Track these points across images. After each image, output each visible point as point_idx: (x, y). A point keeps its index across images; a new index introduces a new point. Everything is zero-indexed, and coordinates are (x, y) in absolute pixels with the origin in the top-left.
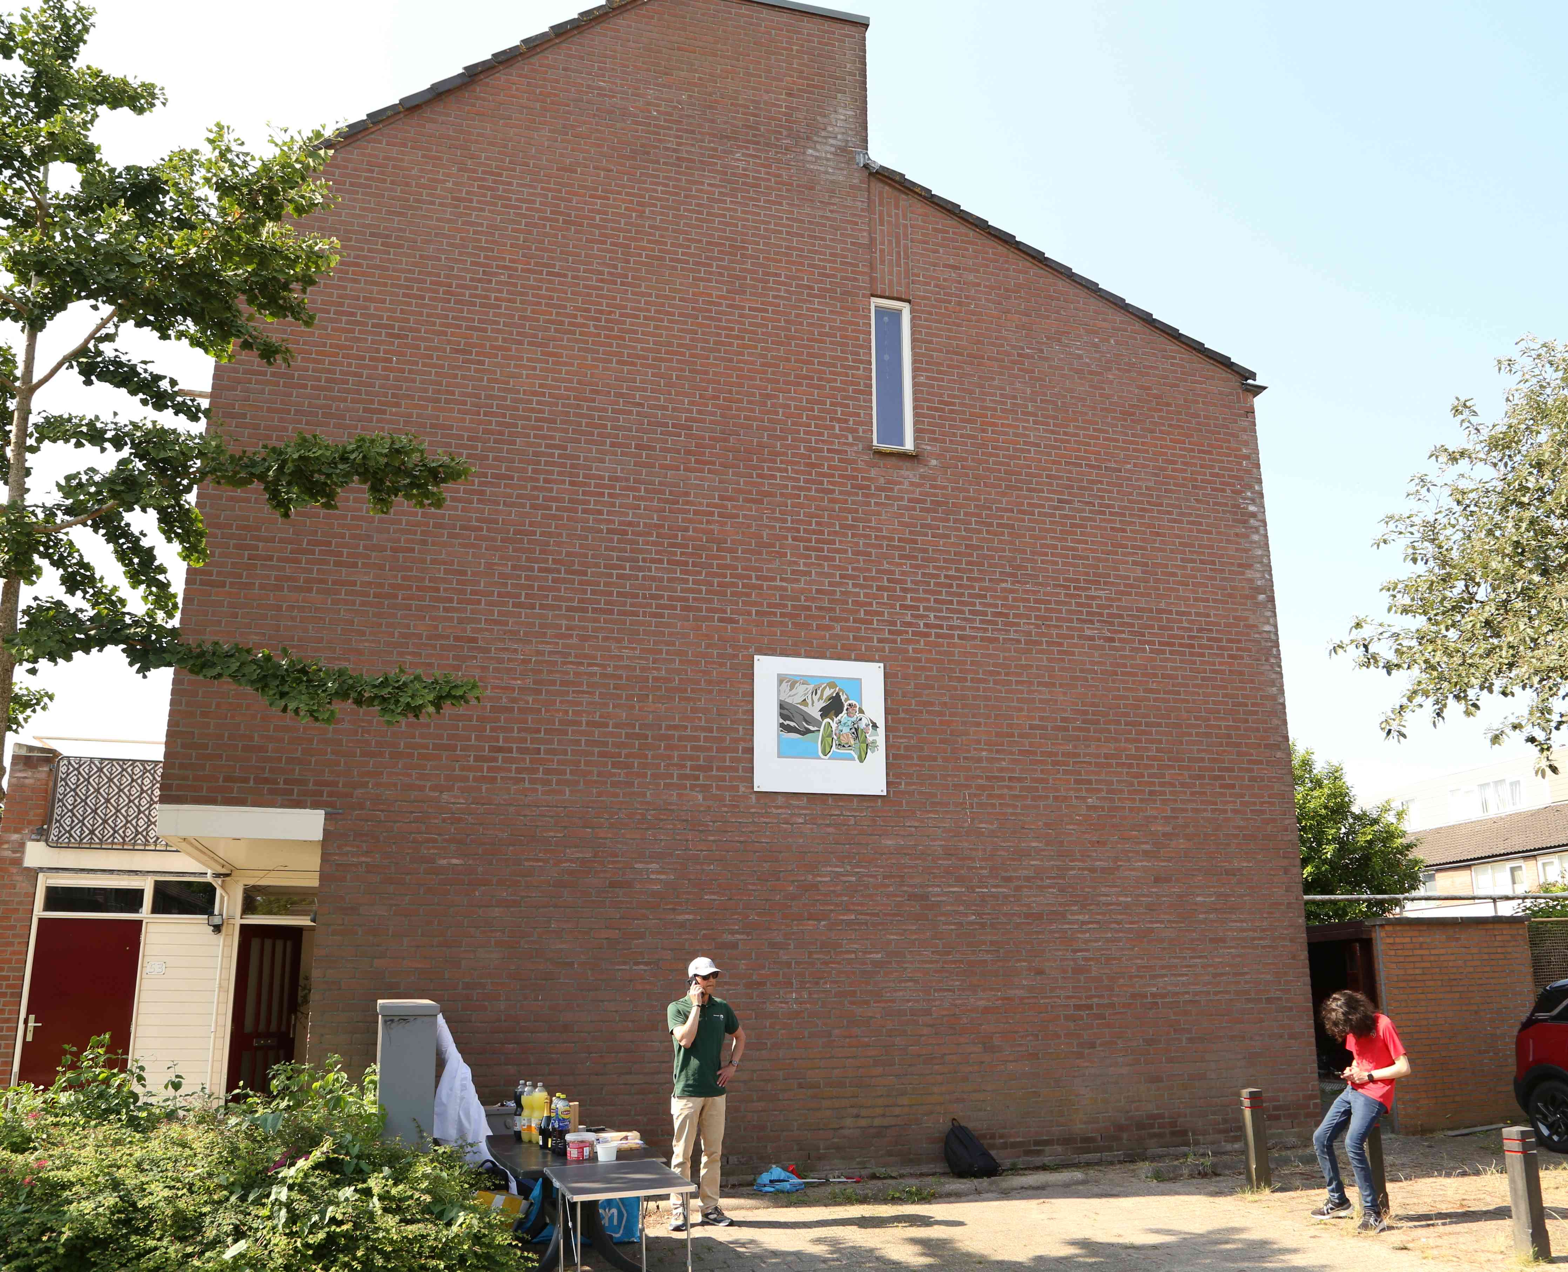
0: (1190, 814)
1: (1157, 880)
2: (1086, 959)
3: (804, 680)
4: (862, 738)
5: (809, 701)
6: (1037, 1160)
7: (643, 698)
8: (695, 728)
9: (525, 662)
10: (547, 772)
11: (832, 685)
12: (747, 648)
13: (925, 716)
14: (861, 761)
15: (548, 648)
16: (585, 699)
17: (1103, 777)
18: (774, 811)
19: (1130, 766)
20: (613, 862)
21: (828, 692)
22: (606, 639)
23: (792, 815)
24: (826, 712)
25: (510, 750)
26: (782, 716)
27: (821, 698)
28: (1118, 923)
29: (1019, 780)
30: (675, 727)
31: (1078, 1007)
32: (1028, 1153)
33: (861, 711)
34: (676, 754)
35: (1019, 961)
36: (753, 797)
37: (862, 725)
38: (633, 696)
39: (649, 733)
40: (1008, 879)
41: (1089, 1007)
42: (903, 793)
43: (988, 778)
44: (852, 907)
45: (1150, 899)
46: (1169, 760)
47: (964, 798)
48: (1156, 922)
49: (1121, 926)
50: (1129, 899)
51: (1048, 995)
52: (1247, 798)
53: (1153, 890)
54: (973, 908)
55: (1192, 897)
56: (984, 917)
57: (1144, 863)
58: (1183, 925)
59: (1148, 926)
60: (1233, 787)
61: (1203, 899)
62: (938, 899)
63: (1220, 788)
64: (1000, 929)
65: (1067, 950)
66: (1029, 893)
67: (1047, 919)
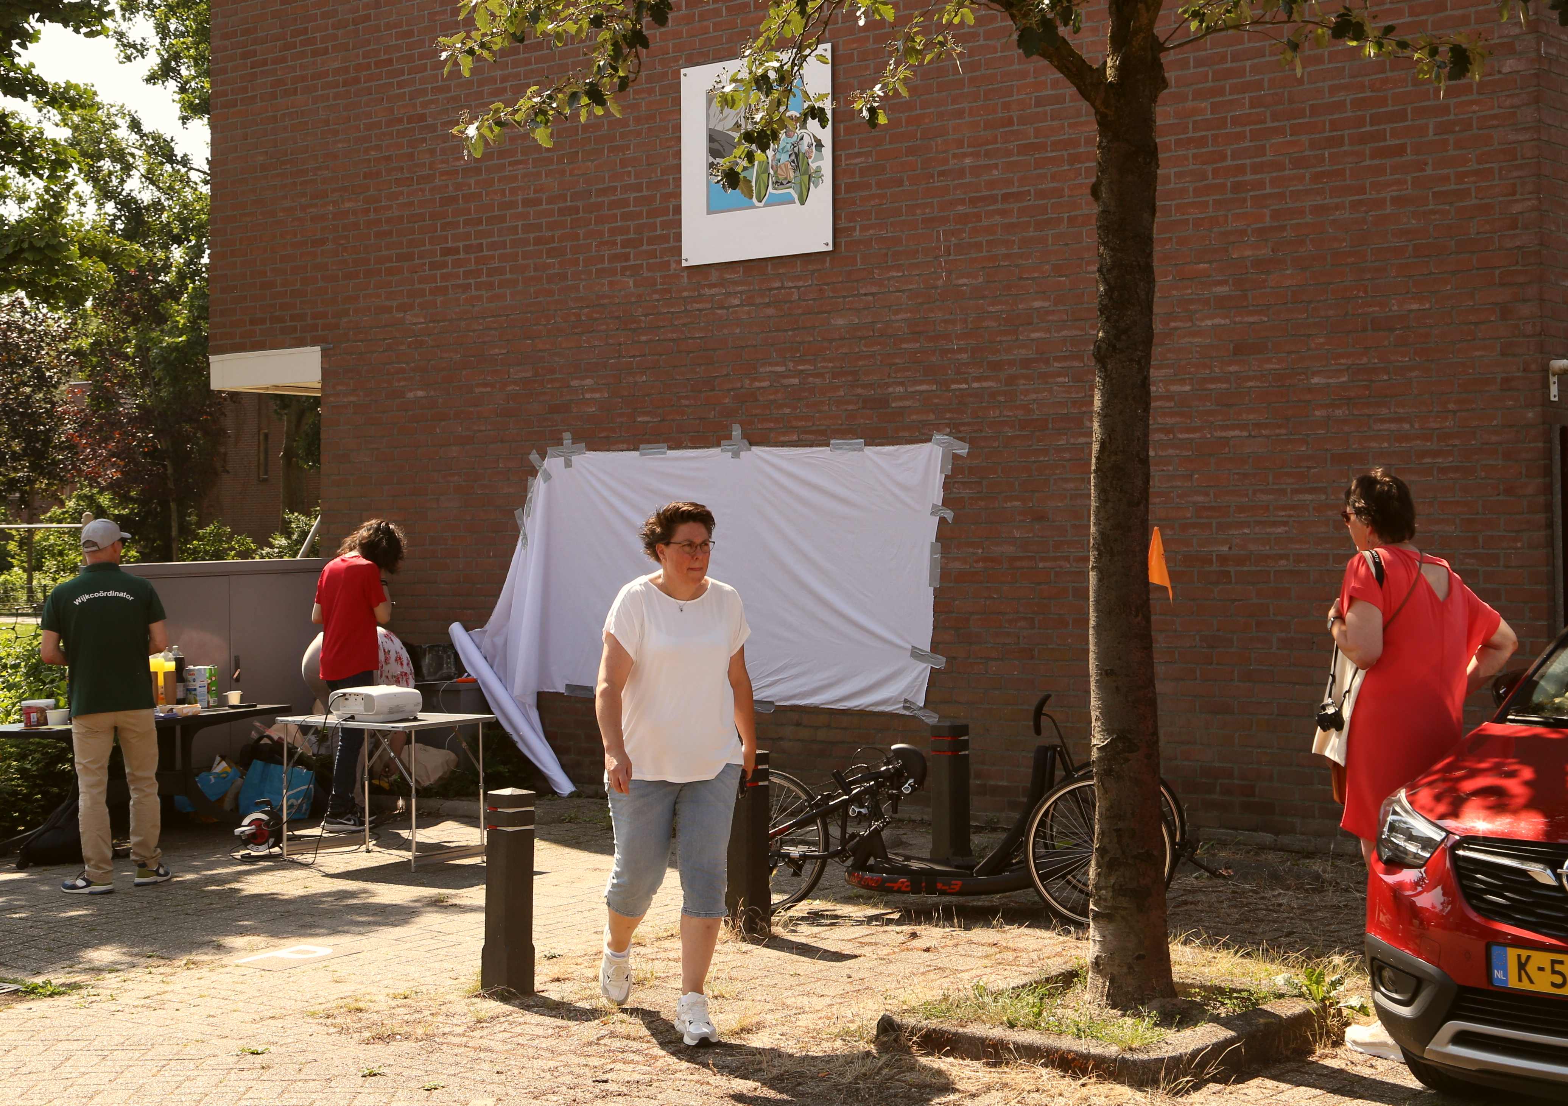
0: (1309, 219)
1: (1239, 350)
4: (803, 168)
7: (574, 157)
8: (624, 188)
10: (490, 273)
12: (675, 60)
14: (802, 203)
18: (707, 291)
19: (1201, 142)
20: (552, 380)
23: (728, 295)
25: (457, 251)
26: (713, 152)
28: (1168, 431)
29: (1017, 196)
30: (605, 191)
34: (607, 227)
35: (1010, 498)
36: (685, 274)
38: (563, 157)
39: (581, 204)
40: (996, 366)
42: (858, 243)
43: (973, 201)
44: (794, 423)
45: (1224, 386)
46: (1275, 117)
47: (938, 238)
48: (1233, 427)
49: (1171, 436)
50: (1188, 388)
51: (1052, 554)
52: (1429, 171)
53: (1232, 369)
54: (948, 415)
55: (1303, 377)
56: (962, 429)
57: (1217, 321)
58: (1283, 431)
59: (1219, 434)
60: (1401, 150)
61: (1323, 381)
62: (901, 404)
63: (1372, 157)
64: (984, 447)
65: (1082, 480)
66: (1028, 387)
67: (1053, 429)
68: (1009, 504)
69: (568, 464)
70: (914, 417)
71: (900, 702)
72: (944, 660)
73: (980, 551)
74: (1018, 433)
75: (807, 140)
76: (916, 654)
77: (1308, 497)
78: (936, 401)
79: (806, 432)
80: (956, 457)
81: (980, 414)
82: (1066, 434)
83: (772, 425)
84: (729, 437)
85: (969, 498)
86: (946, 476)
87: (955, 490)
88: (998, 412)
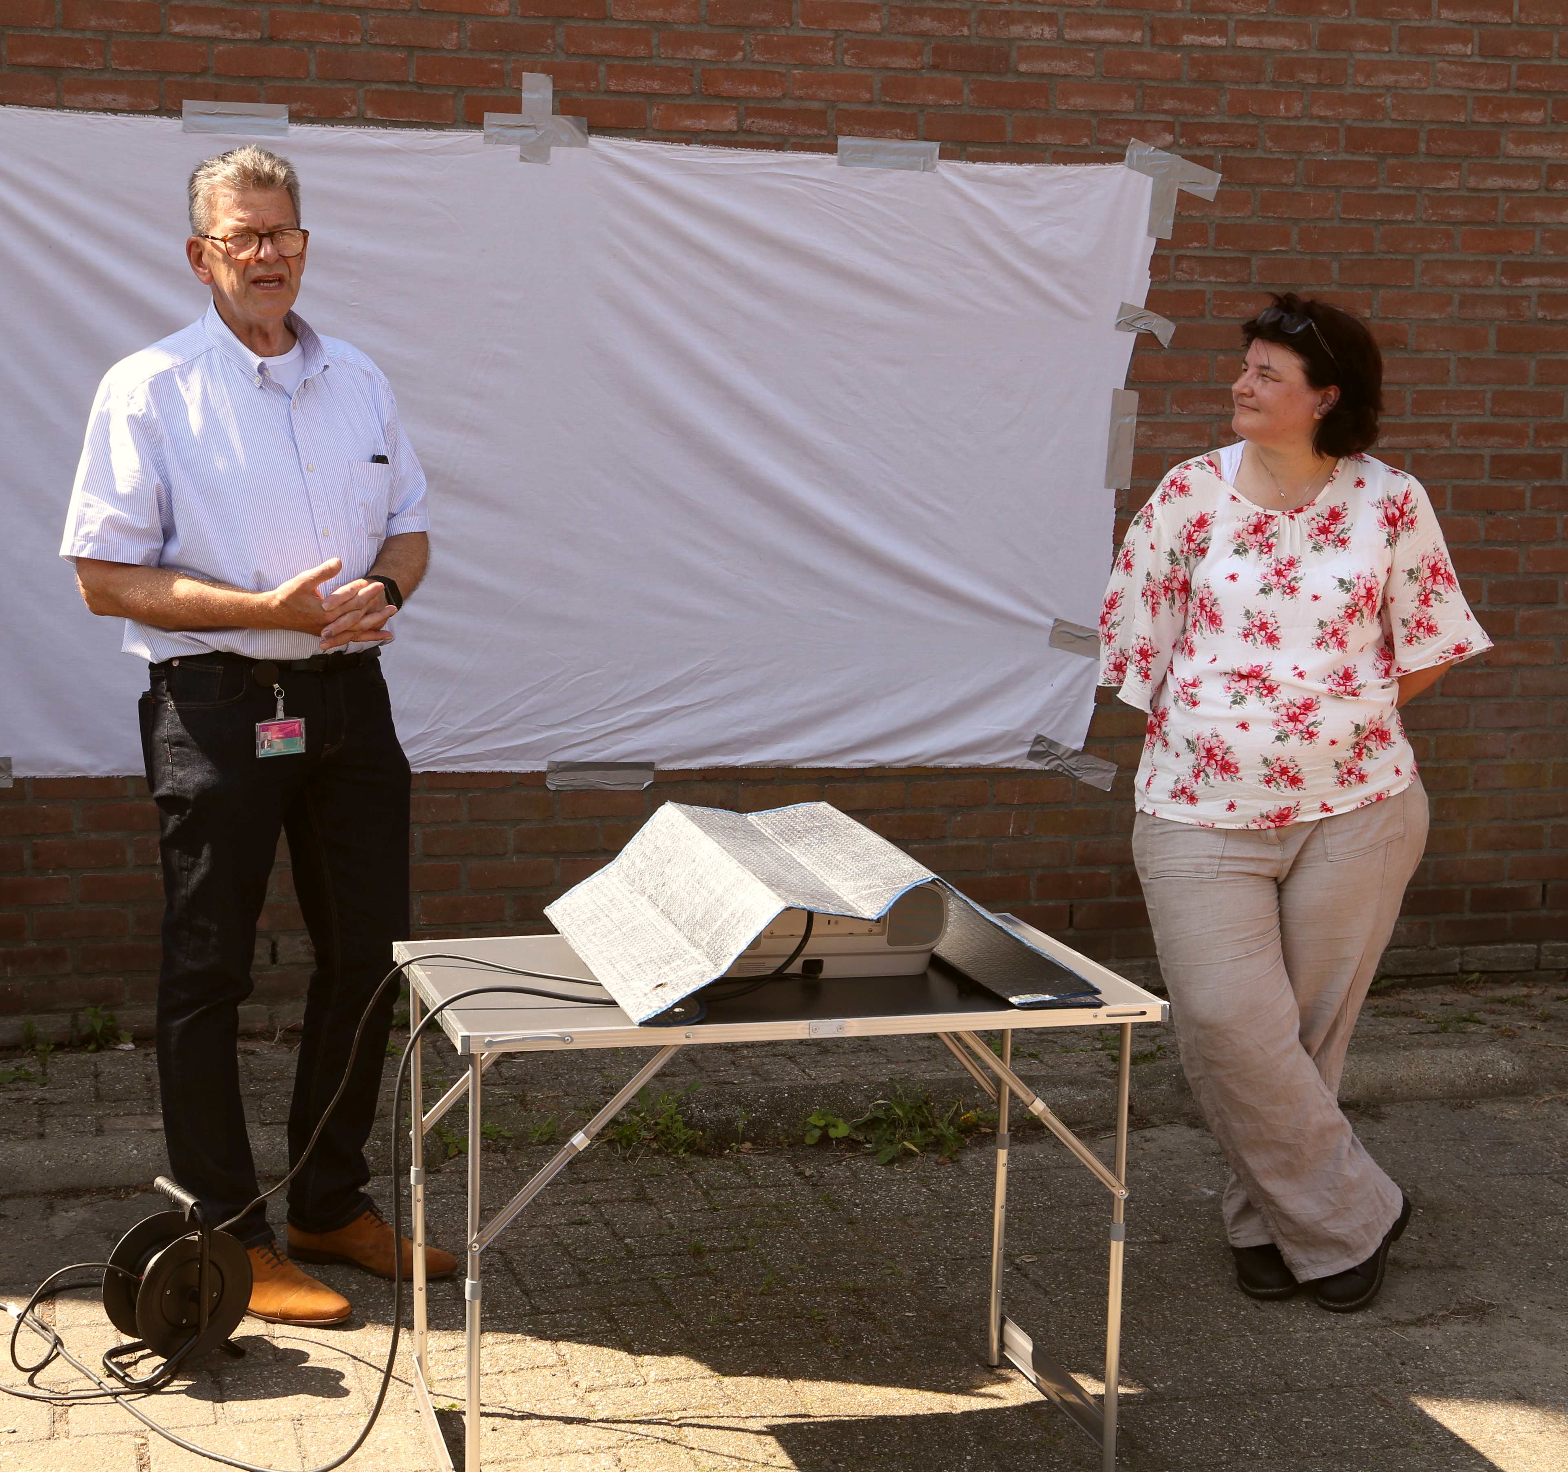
2: (1549, 299)
41: (1549, 466)
44: (726, 87)
51: (1409, 420)
54: (1169, 104)
56: (1205, 138)
62: (1044, 67)
64: (1258, 183)
65: (1490, 267)
66: (1374, 57)
67: (1429, 154)
70: (1079, 101)
71: (1023, 743)
74: (1343, 156)
76: (1068, 637)
78: (1139, 68)
79: (761, 113)
80: (1185, 200)
81: (1253, 107)
82: (1458, 167)
83: (656, 85)
84: (513, 106)
85: (1217, 294)
86: (1160, 243)
87: (1179, 275)
88: (1297, 107)
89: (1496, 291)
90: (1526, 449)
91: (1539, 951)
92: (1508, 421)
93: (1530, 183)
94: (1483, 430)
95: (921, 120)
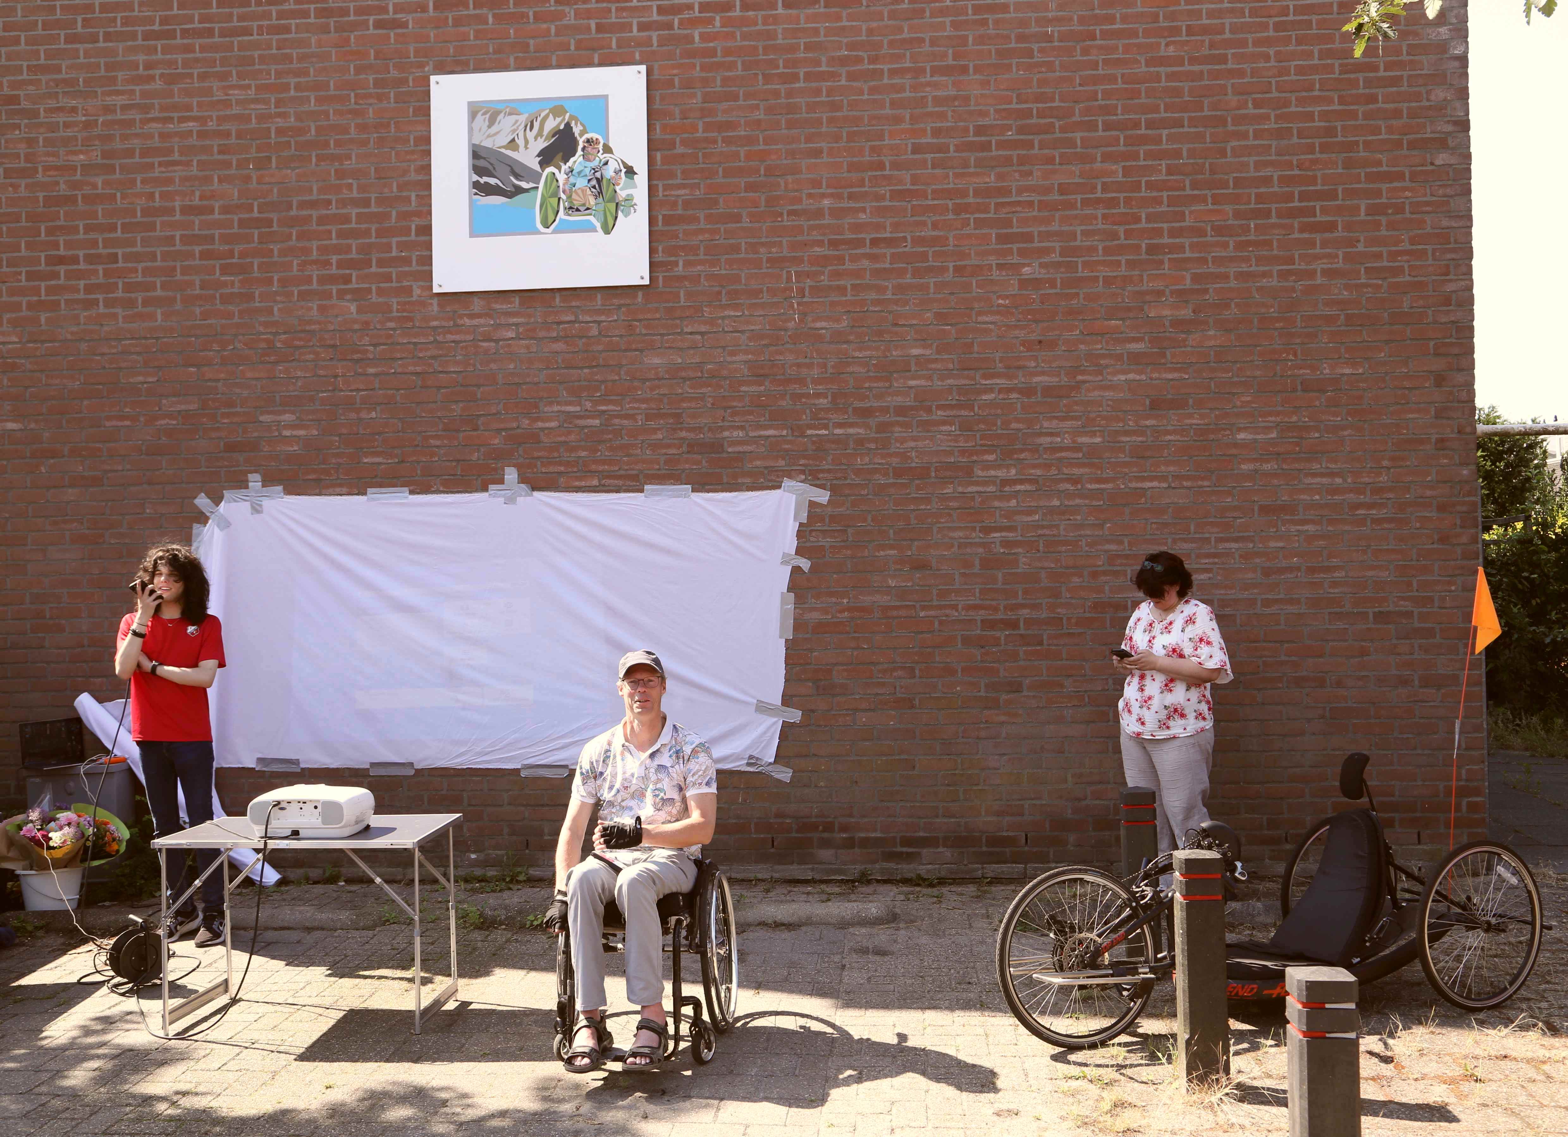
0: (1233, 284)
1: (1156, 405)
2: (1006, 543)
3: (512, 107)
4: (608, 194)
5: (520, 142)
6: (907, 869)
7: (262, 164)
8: (343, 203)
9: (87, 125)
10: (128, 288)
11: (558, 110)
12: (421, 66)
13: (721, 147)
14: (607, 230)
15: (120, 100)
16: (178, 172)
17: (1055, 227)
18: (467, 321)
19: (1112, 203)
20: (227, 415)
21: (551, 124)
22: (203, 77)
23: (498, 326)
24: (547, 157)
25: (75, 260)
26: (478, 170)
27: (540, 134)
28: (1075, 481)
29: (891, 242)
30: (313, 204)
31: (990, 624)
32: (891, 856)
33: (608, 149)
34: (315, 244)
35: (883, 547)
36: (435, 302)
37: (609, 172)
38: (247, 160)
39: (274, 216)
40: (866, 413)
41: (1013, 625)
42: (681, 279)
43: (834, 244)
44: (594, 467)
45: (1140, 439)
46: (1194, 185)
47: (789, 279)
48: (1151, 479)
49: (1079, 486)
50: (1098, 440)
51: (935, 603)
52: (1361, 247)
53: (1148, 423)
54: (802, 462)
55: (1228, 432)
56: (821, 475)
57: (1131, 376)
58: (1206, 483)
59: (1134, 485)
60: (1331, 227)
61: (1250, 437)
62: (740, 449)
63: (1301, 231)
64: (849, 495)
65: (973, 529)
66: (905, 435)
67: (936, 477)
68: (882, 553)
69: (257, 509)
70: (758, 463)
71: (742, 759)
72: (800, 713)
73: (845, 601)
74: (891, 481)
75: (613, 166)
76: (762, 708)
77: (1234, 545)
78: (786, 447)
79: (610, 478)
80: (812, 504)
81: (844, 461)
82: (952, 483)
83: (562, 469)
84: (501, 481)
85: (831, 547)
86: (801, 524)
87: (812, 539)
88: (867, 459)
89: (977, 540)
90: (1000, 616)
91: (1025, 868)
92: (988, 602)
93: (991, 488)
94: (975, 607)
95: (683, 476)
